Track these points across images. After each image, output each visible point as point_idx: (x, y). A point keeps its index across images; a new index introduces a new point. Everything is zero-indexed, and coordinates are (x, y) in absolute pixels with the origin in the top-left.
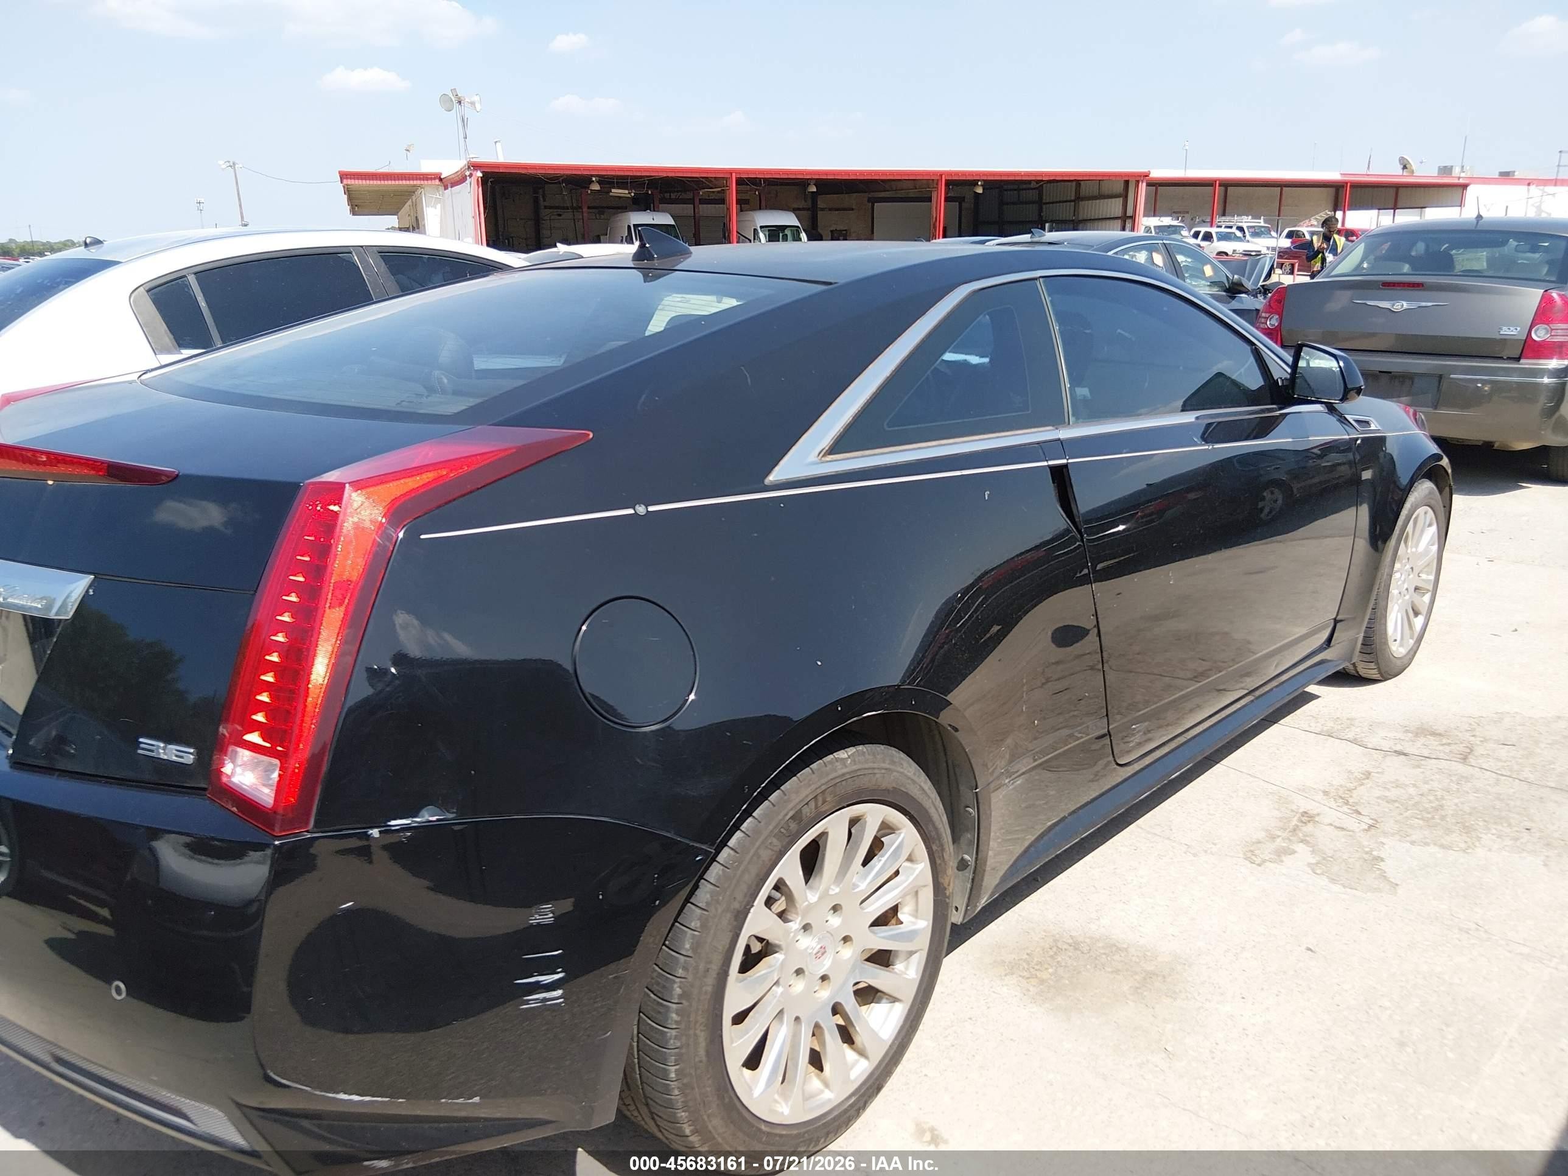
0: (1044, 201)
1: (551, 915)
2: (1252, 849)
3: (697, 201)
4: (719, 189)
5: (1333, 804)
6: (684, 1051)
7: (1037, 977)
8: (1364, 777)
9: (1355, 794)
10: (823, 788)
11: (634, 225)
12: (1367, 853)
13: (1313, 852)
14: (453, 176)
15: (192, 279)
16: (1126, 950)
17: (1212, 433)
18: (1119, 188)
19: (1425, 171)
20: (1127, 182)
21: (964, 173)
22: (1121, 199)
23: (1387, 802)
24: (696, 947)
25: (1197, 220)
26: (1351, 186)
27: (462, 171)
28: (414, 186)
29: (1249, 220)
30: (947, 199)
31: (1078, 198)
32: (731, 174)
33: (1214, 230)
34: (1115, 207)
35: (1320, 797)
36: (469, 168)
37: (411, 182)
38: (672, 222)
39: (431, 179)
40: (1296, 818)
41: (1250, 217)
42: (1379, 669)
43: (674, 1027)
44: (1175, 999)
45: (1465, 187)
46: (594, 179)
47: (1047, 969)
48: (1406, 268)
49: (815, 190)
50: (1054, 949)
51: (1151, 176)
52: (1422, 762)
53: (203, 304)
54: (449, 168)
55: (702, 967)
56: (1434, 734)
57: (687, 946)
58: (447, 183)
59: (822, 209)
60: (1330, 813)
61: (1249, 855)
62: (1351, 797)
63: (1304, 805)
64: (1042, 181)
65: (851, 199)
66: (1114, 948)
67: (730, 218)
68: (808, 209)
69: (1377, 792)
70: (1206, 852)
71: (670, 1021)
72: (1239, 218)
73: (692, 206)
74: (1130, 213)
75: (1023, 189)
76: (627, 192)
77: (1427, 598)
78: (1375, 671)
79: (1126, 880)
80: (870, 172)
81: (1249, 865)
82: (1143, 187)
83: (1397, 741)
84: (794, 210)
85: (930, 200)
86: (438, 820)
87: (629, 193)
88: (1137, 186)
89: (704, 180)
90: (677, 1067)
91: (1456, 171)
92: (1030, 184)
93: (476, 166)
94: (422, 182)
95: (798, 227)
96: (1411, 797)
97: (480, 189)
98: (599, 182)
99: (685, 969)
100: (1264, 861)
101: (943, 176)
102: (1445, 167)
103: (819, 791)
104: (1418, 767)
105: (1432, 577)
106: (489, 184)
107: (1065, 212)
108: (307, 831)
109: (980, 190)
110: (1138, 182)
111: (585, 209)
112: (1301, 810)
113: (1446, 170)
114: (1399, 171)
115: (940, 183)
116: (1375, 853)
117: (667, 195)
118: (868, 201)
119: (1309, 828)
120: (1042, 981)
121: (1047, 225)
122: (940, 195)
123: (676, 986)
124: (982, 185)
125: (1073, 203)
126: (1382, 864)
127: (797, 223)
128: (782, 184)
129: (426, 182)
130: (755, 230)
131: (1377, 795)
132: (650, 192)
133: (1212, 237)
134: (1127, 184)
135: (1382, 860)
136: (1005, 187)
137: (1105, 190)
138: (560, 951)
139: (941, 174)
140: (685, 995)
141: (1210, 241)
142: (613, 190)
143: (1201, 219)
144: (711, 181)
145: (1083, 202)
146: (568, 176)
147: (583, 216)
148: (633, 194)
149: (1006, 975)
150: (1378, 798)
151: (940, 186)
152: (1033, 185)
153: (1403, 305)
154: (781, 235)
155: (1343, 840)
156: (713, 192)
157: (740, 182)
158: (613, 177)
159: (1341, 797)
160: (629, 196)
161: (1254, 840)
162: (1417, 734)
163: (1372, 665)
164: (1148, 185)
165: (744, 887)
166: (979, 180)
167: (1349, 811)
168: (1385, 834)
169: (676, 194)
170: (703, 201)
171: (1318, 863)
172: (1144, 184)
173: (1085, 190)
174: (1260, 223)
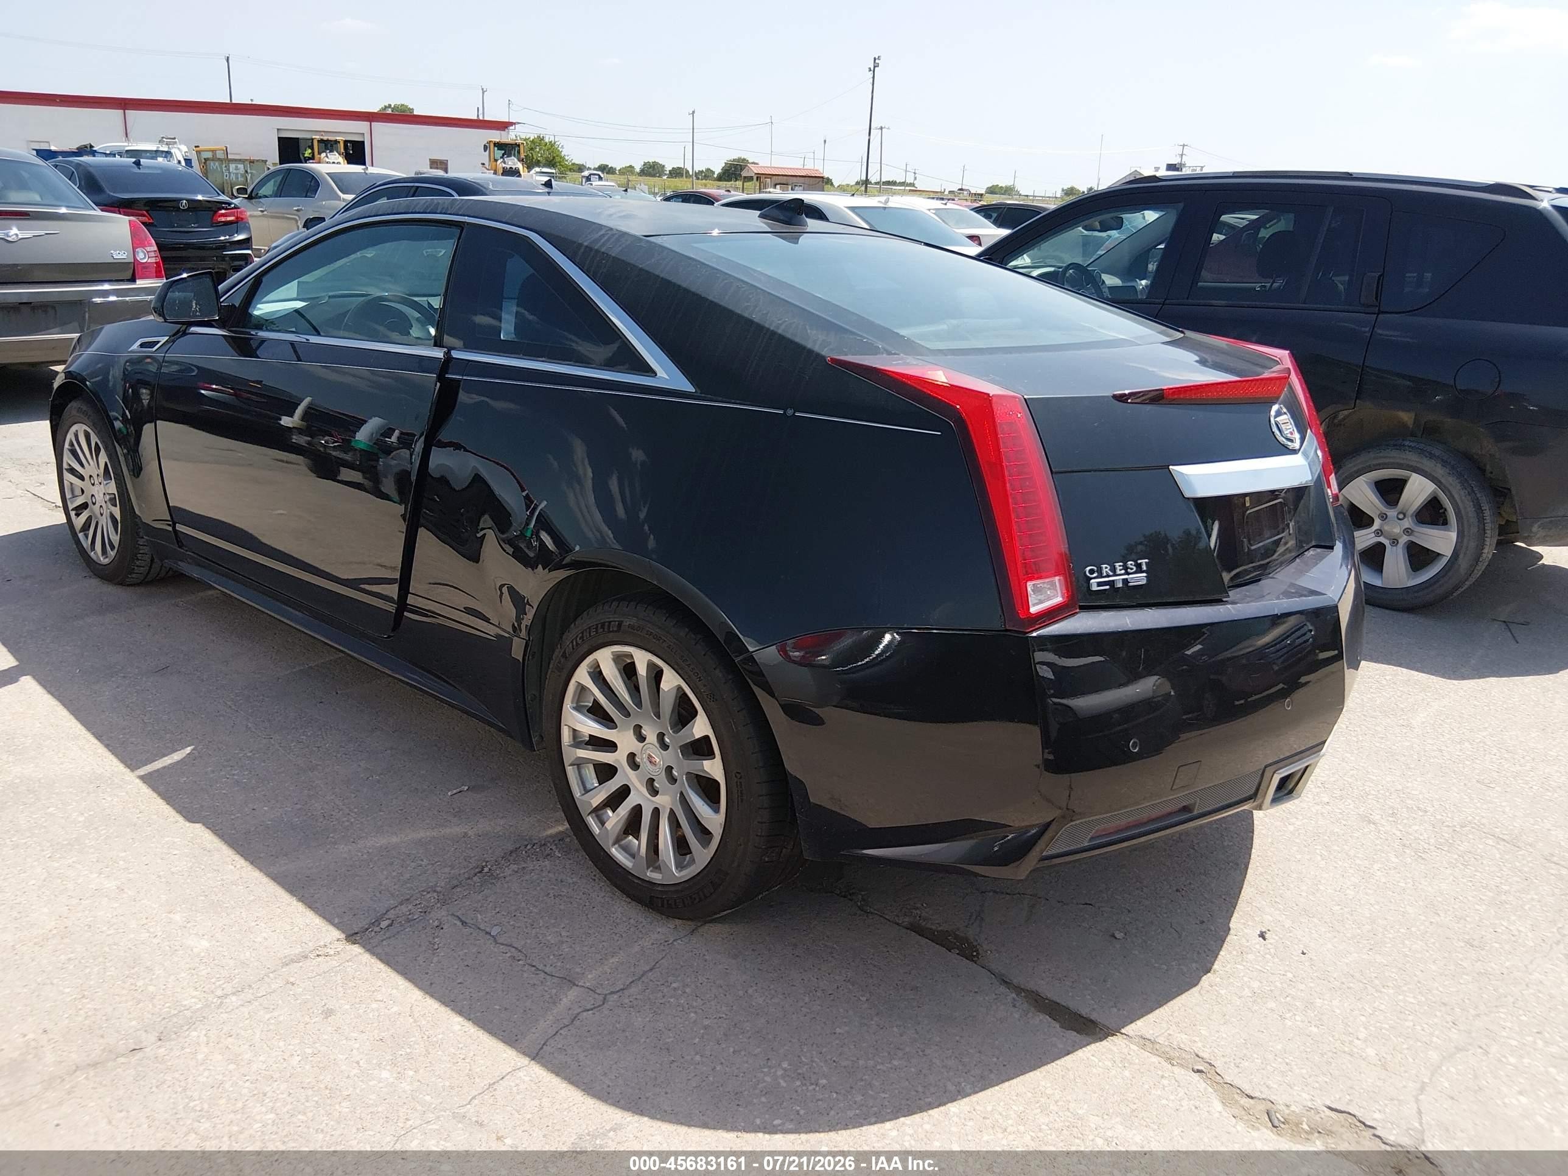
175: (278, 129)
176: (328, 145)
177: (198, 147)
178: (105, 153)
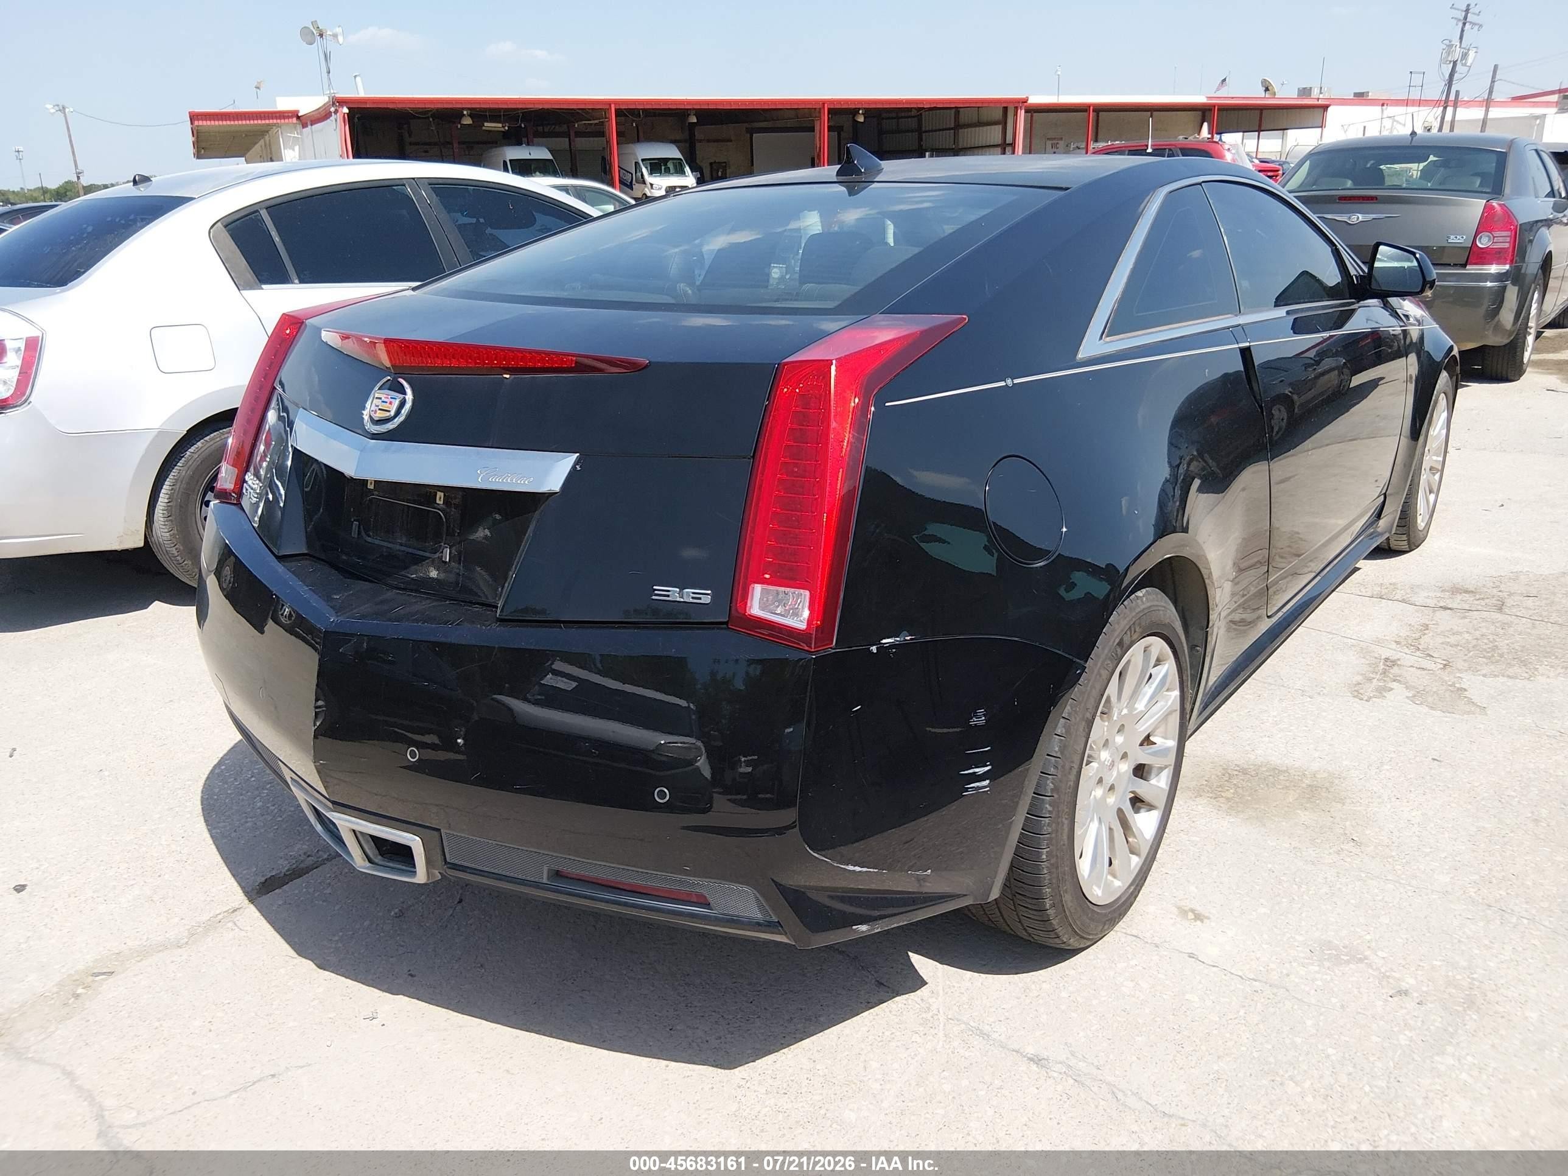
0: (923, 129)
1: (983, 718)
2: (1356, 689)
3: (572, 134)
4: (596, 121)
5: (1406, 650)
6: (1053, 835)
7: (1222, 797)
8: (1424, 628)
9: (1422, 641)
10: (1134, 620)
11: (510, 160)
12: (1450, 686)
13: (1407, 688)
14: (314, 113)
15: (264, 213)
16: (1286, 771)
17: (1299, 326)
18: (998, 115)
20: (1005, 109)
21: (847, 101)
22: (1000, 126)
23: (1451, 646)
24: (1063, 748)
25: (1072, 146)
26: (1218, 110)
27: (325, 107)
28: (268, 125)
30: (830, 129)
31: (958, 126)
32: (610, 105)
34: (994, 134)
35: (1394, 646)
36: (333, 104)
37: (267, 122)
38: (550, 157)
39: (288, 117)
40: (1381, 664)
42: (1409, 540)
43: (1048, 816)
44: (1344, 804)
45: (1325, 108)
46: (465, 112)
47: (1227, 790)
48: (1349, 184)
49: (695, 121)
50: (1227, 775)
51: (1029, 102)
52: (1467, 614)
53: (277, 239)
54: (307, 105)
55: (1067, 767)
56: (1467, 592)
57: (1057, 749)
58: (304, 121)
59: (700, 141)
60: (1408, 658)
61: (1356, 694)
62: (1419, 644)
63: (1385, 653)
64: (924, 108)
65: (728, 130)
66: (1276, 771)
67: (610, 150)
68: (686, 141)
69: (1440, 640)
70: (1319, 694)
71: (1044, 811)
73: (567, 139)
74: (1009, 140)
75: (902, 117)
76: (500, 125)
77: (1437, 477)
78: (1405, 543)
79: (1262, 720)
80: (752, 102)
81: (1360, 702)
82: (1022, 114)
83: (1439, 599)
84: (674, 142)
85: (812, 129)
86: (911, 639)
87: (503, 127)
88: (1016, 114)
89: (580, 111)
90: (1048, 849)
91: (1316, 93)
92: (911, 111)
93: (342, 102)
94: (279, 121)
95: (680, 159)
96: (1468, 642)
97: (347, 127)
98: (470, 115)
99: (1056, 767)
100: (1371, 697)
101: (826, 105)
102: (1304, 89)
103: (1132, 623)
104: (1465, 617)
105: (1441, 459)
106: (356, 120)
107: (945, 139)
108: (831, 648)
109: (861, 119)
110: (1016, 108)
111: (456, 145)
112: (1383, 657)
113: (1305, 92)
114: (1262, 94)
115: (822, 111)
116: (1457, 685)
117: (540, 129)
118: (747, 132)
119: (1395, 670)
120: (1228, 799)
121: (927, 154)
122: (824, 123)
123: (1048, 782)
124: (863, 114)
125: (952, 131)
126: (1466, 693)
127: (679, 155)
128: (660, 115)
129: (283, 121)
130: (637, 163)
131: (1441, 642)
132: (523, 126)
134: (1006, 109)
135: (1465, 690)
136: (884, 115)
137: (985, 116)
138: (989, 748)
139: (823, 102)
140: (1056, 789)
142: (486, 124)
143: (1075, 146)
144: (587, 113)
145: (963, 130)
146: (438, 109)
147: (454, 152)
148: (507, 128)
149: (1196, 797)
150: (1442, 643)
151: (822, 114)
152: (914, 113)
153: (1358, 218)
154: (663, 168)
155: (1427, 677)
156: (592, 124)
157: (619, 113)
158: (485, 110)
159: (1411, 645)
160: (503, 129)
161: (1354, 682)
162: (1453, 592)
163: (1404, 537)
164: (1026, 112)
165: (1092, 700)
166: (859, 109)
167: (1422, 655)
168: (1460, 671)
169: (549, 127)
170: (579, 134)
171: (1414, 696)
172: (1023, 111)
173: (964, 118)
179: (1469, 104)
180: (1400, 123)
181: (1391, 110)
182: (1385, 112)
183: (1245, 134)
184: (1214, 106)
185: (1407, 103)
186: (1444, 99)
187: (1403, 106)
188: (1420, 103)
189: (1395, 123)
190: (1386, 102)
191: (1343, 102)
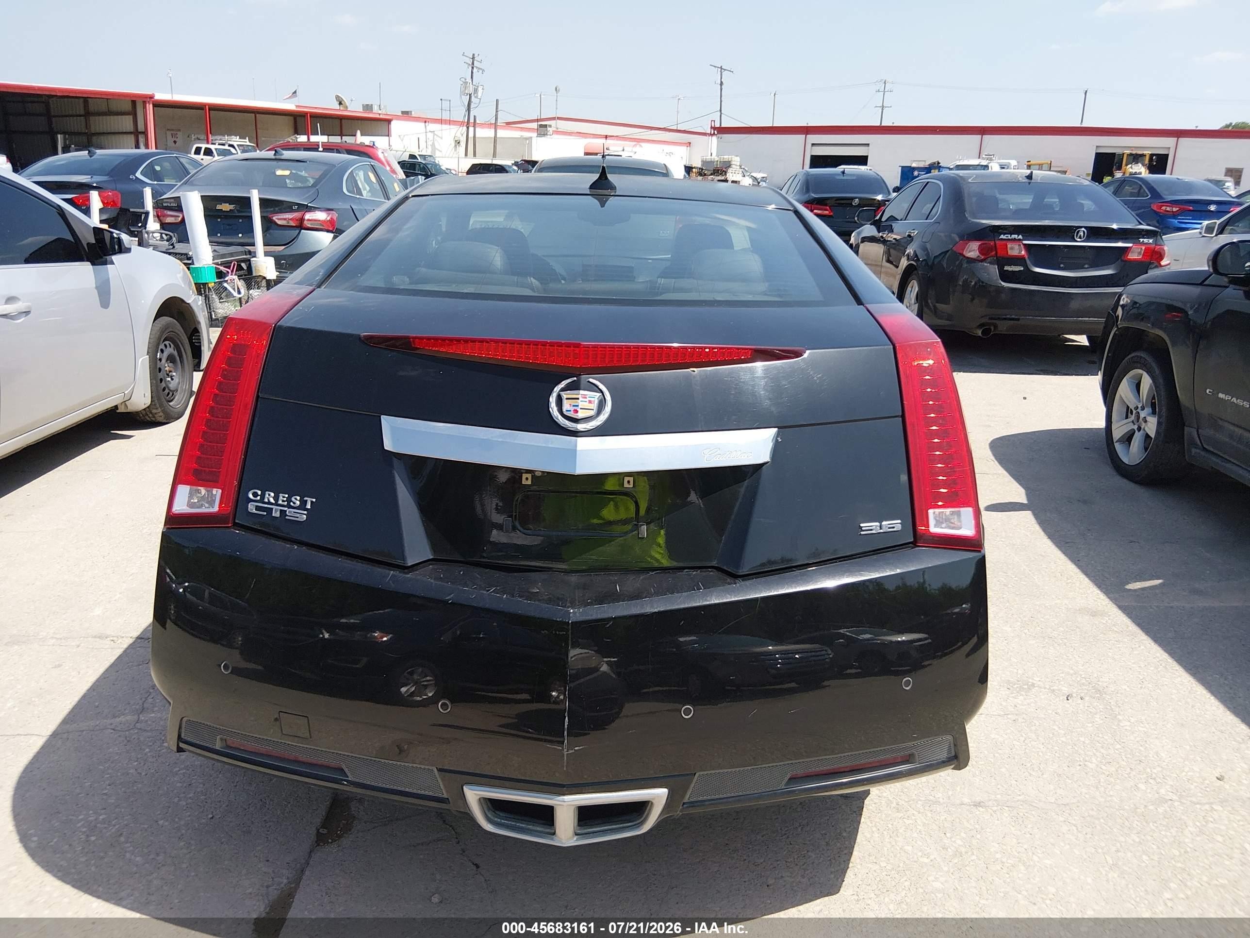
0: (52, 114)
18: (128, 107)
19: (355, 108)
20: (134, 103)
22: (131, 117)
25: (193, 137)
26: (310, 116)
29: (237, 140)
31: (88, 114)
33: (212, 147)
34: (126, 123)
41: (238, 137)
45: (389, 121)
51: (155, 98)
64: (51, 95)
72: (229, 137)
74: (141, 128)
75: (28, 102)
88: (145, 107)
91: (375, 109)
102: (367, 105)
107: (75, 125)
110: (144, 103)
113: (368, 108)
114: (337, 107)
121: (59, 136)
125: (83, 118)
133: (212, 152)
137: (114, 107)
141: (212, 156)
143: (196, 136)
145: (94, 117)
152: (38, 99)
164: (153, 106)
172: (151, 106)
173: (93, 107)
174: (246, 142)
175: (1097, 146)
176: (1136, 158)
177: (1030, 161)
178: (949, 168)
179: (483, 125)
180: (439, 137)
181: (432, 127)
182: (427, 127)
183: (330, 137)
184: (307, 113)
185: (441, 121)
186: (466, 121)
187: (439, 123)
188: (450, 122)
189: (435, 136)
190: (427, 120)
191: (398, 118)
